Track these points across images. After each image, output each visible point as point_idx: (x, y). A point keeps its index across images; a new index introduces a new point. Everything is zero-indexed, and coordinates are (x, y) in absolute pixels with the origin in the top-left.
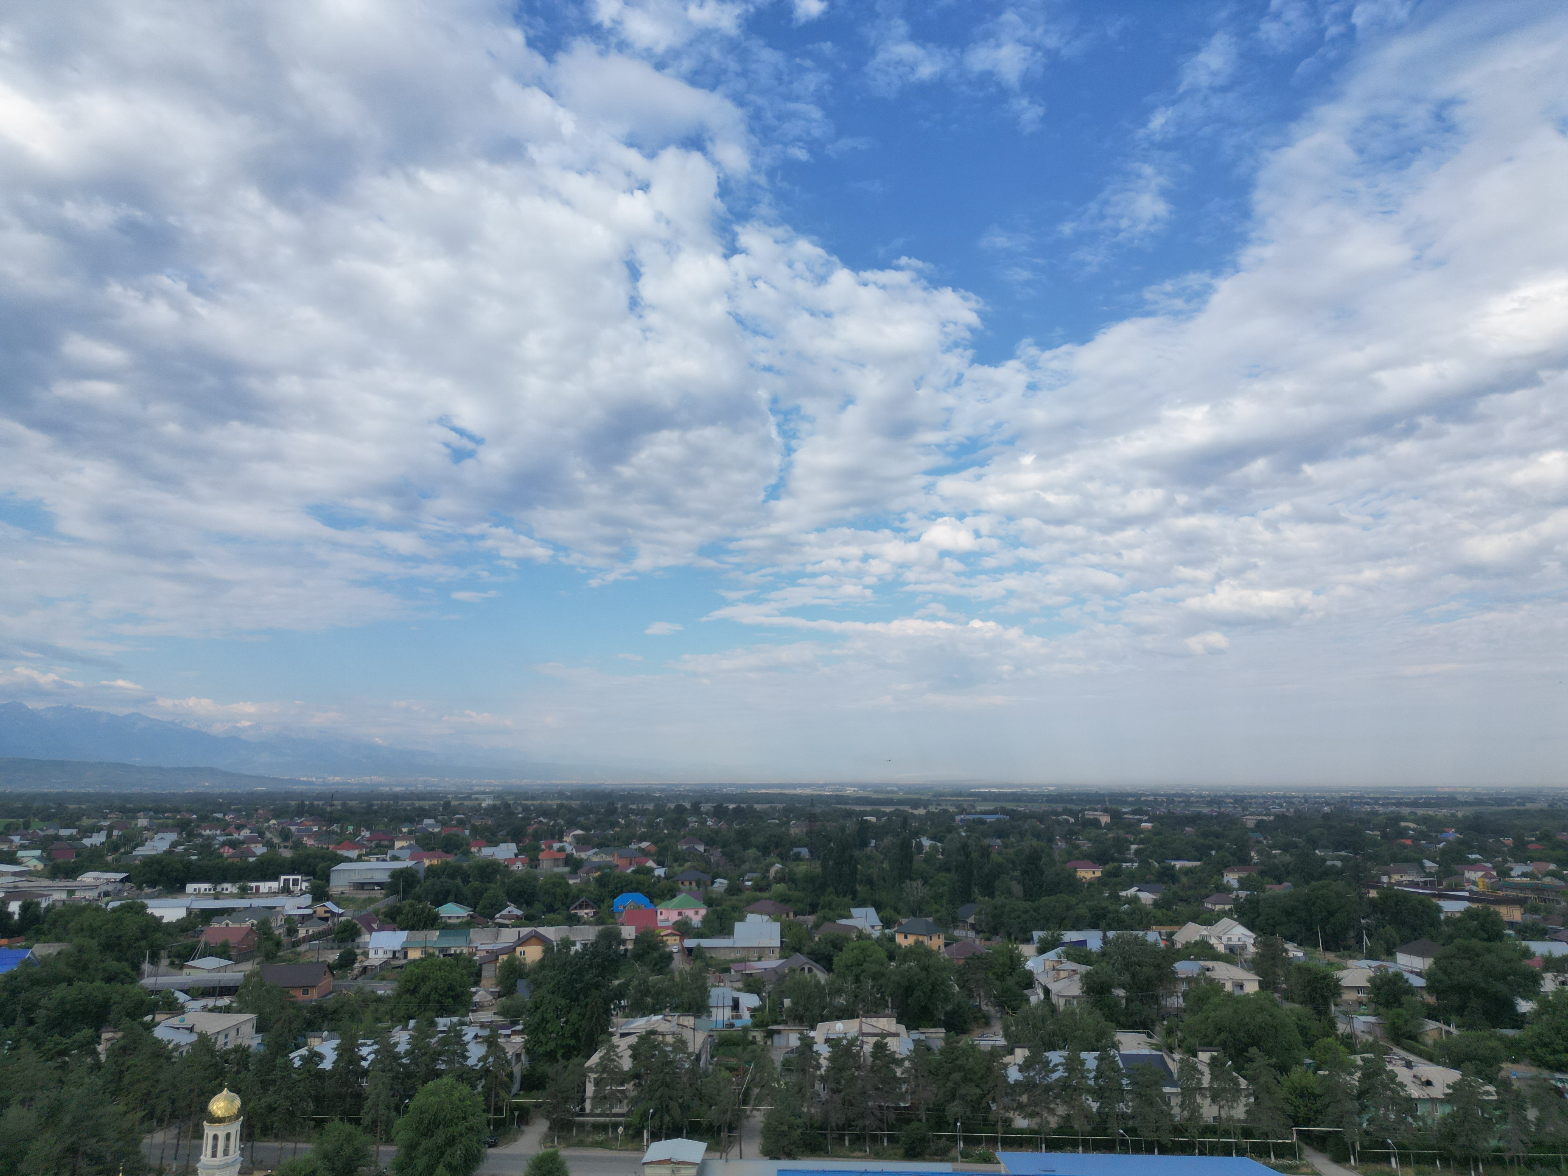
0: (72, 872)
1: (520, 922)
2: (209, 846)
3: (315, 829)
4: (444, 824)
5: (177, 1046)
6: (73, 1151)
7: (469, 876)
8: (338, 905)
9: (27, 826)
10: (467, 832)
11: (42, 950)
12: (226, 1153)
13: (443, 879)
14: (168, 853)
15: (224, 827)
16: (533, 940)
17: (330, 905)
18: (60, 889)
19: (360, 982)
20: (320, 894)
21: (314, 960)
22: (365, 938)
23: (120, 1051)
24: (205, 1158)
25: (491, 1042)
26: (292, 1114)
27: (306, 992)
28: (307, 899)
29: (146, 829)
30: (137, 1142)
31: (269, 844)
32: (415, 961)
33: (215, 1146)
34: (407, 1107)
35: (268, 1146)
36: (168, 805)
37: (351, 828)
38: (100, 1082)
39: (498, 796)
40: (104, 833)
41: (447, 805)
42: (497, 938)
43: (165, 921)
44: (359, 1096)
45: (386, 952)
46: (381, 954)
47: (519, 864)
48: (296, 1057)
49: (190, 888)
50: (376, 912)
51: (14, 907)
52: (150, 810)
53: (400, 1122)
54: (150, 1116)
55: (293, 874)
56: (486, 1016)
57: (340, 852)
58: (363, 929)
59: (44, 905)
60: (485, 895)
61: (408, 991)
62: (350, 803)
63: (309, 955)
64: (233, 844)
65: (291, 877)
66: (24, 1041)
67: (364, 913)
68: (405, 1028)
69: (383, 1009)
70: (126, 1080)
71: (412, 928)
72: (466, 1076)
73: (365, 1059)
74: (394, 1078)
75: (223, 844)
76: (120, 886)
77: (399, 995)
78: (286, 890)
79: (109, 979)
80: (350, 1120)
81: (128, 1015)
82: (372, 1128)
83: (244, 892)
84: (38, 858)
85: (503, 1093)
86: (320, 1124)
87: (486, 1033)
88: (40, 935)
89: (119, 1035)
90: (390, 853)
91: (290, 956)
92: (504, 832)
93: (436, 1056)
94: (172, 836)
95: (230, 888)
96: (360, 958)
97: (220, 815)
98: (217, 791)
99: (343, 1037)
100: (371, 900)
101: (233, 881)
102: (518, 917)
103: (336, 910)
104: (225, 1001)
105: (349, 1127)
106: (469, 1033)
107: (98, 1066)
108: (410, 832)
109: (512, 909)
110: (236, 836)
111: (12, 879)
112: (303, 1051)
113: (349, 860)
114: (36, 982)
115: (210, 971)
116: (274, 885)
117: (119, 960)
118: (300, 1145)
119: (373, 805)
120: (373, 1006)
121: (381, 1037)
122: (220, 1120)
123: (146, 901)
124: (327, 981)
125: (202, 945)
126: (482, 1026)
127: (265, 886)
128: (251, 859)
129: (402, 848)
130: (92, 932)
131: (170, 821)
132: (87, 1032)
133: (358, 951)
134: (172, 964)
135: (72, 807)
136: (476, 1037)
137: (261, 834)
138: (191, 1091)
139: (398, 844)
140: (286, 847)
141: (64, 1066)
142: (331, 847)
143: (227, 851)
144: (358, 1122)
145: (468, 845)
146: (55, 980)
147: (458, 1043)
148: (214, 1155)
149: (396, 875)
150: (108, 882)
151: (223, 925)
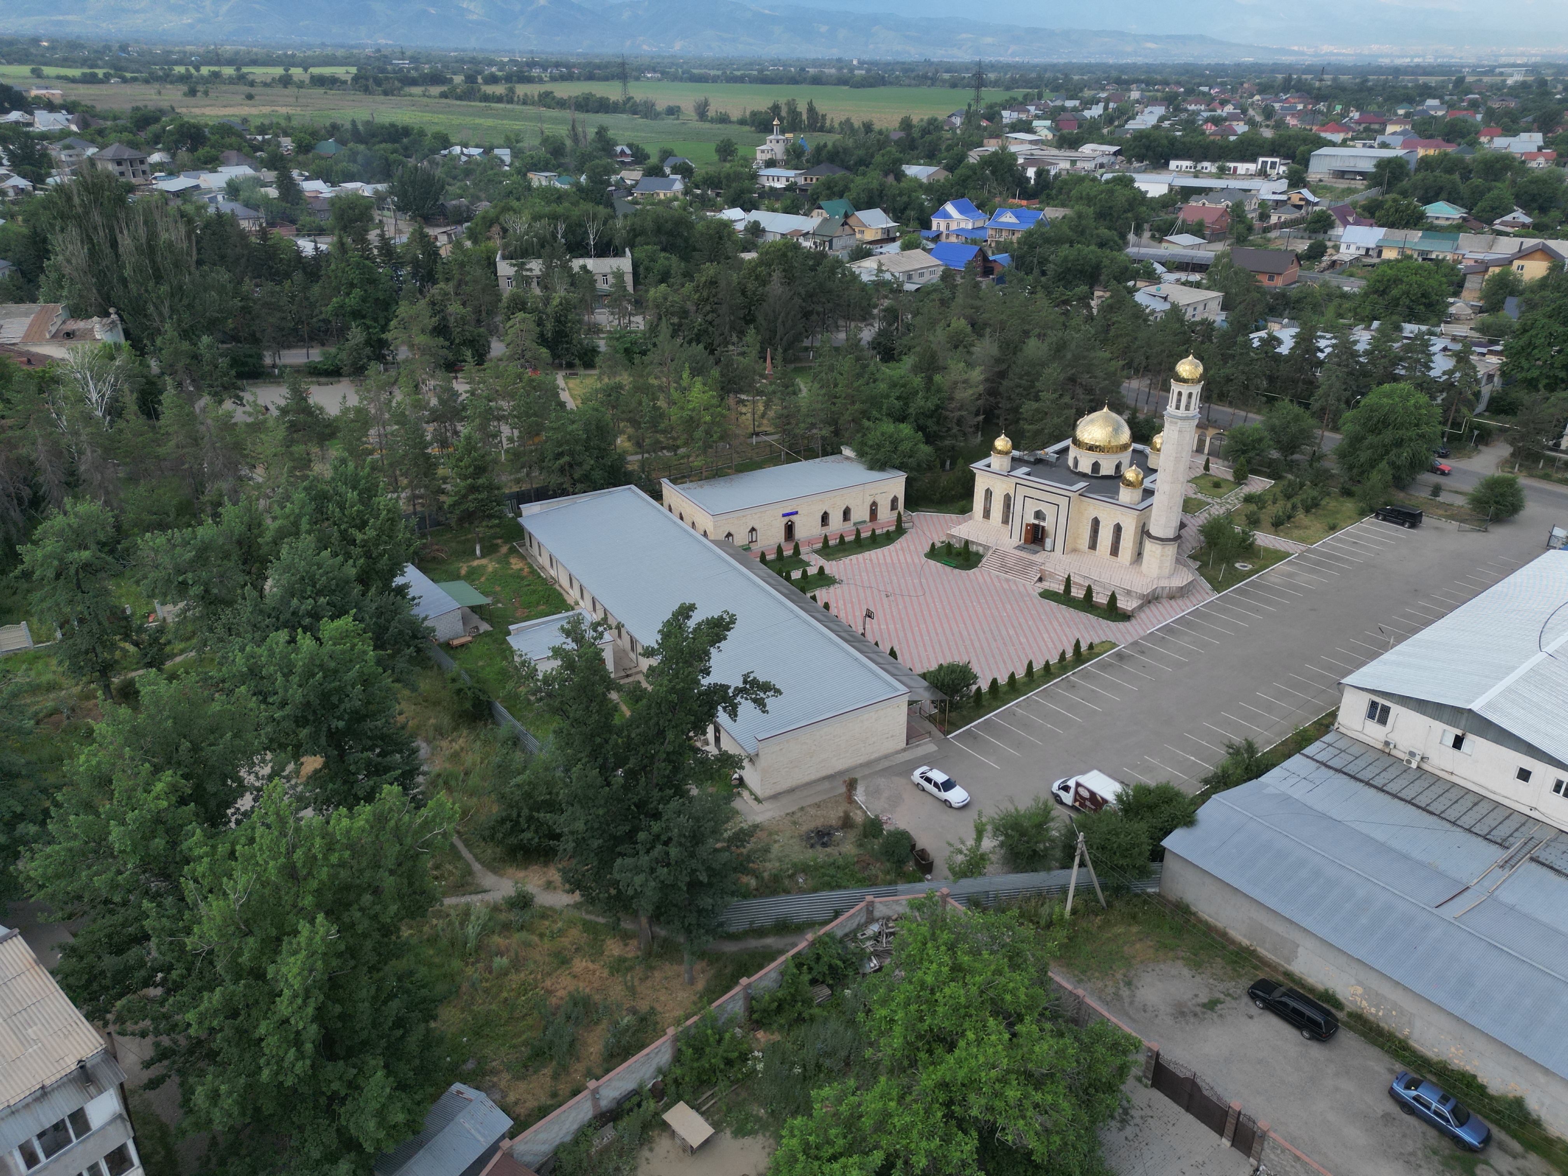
0: (1073, 143)
1: (1525, 231)
2: (1193, 122)
3: (1300, 107)
4: (1451, 106)
5: (1153, 312)
6: (1072, 380)
7: (1470, 172)
8: (1314, 193)
9: (1040, 96)
10: (1479, 117)
11: (1052, 213)
12: (1187, 408)
13: (1437, 173)
14: (1156, 127)
15: (1209, 100)
16: (1538, 255)
17: (1306, 193)
18: (1065, 158)
19: (1327, 275)
20: (1296, 180)
21: (1283, 248)
22: (1339, 231)
23: (1108, 308)
24: (1171, 409)
25: (1462, 358)
26: (1247, 387)
27: (1271, 278)
28: (1283, 184)
29: (1137, 102)
30: (1119, 385)
31: (1251, 123)
32: (1389, 261)
33: (1179, 401)
34: (1358, 402)
35: (1222, 411)
36: (1159, 77)
37: (1339, 108)
38: (1093, 331)
39: (1533, 69)
40: (1101, 105)
41: (1460, 81)
42: (1491, 247)
43: (1149, 195)
44: (1312, 384)
45: (1358, 248)
46: (1353, 250)
47: (1541, 160)
48: (1256, 338)
49: (1173, 164)
50: (1354, 205)
51: (1031, 172)
52: (1142, 81)
53: (1348, 414)
54: (1129, 365)
55: (1271, 156)
56: (1461, 330)
57: (1323, 135)
58: (1337, 222)
59: (1053, 173)
60: (1487, 196)
61: (1376, 292)
62: (1344, 78)
63: (1278, 242)
64: (1216, 121)
65: (1270, 160)
66: (1039, 288)
67: (1340, 204)
68: (1368, 328)
69: (1347, 305)
70: (1112, 333)
71: (1391, 225)
72: (1428, 386)
73: (1322, 351)
74: (1351, 374)
75: (1207, 120)
76: (1113, 159)
77: (1366, 295)
78: (1263, 173)
79: (1101, 245)
80: (1299, 403)
81: (1115, 278)
82: (1320, 414)
83: (1222, 172)
84: (1049, 129)
85: (1464, 410)
86: (1271, 400)
87: (1458, 347)
88: (1049, 200)
89: (1108, 294)
90: (1380, 138)
91: (1260, 241)
92: (1530, 119)
93: (1397, 360)
94: (1160, 111)
95: (1209, 167)
96: (1330, 251)
97: (1206, 89)
98: (1206, 61)
99: (1303, 326)
100: (1350, 191)
101: (1213, 160)
102: (1524, 225)
103: (1311, 198)
104: (1196, 277)
105: (1297, 409)
106: (1438, 344)
107: (1090, 318)
108: (1407, 115)
109: (1520, 216)
110: (1219, 112)
111: (1029, 147)
112: (1263, 334)
113: (1333, 144)
114: (1048, 241)
115: (1185, 247)
116: (1252, 167)
117: (1109, 229)
118: (1250, 415)
119: (1367, 81)
120: (1337, 301)
121: (1341, 332)
122: (1184, 381)
123: (1135, 175)
124: (1294, 271)
125: (1179, 222)
126: (1454, 339)
127: (1242, 168)
128: (1232, 138)
129: (1394, 133)
130: (1089, 200)
131: (1159, 94)
132: (1083, 288)
133: (1329, 244)
134: (1153, 237)
135: (1076, 78)
136: (1445, 349)
137: (1244, 112)
138: (1163, 351)
139: (1390, 129)
140: (1267, 126)
141: (1066, 313)
142: (1315, 128)
143: (1210, 128)
144: (1307, 406)
145: (1477, 133)
146: (1058, 241)
147: (1423, 352)
148: (1178, 408)
149: (1383, 164)
150: (1104, 154)
151: (1200, 204)
